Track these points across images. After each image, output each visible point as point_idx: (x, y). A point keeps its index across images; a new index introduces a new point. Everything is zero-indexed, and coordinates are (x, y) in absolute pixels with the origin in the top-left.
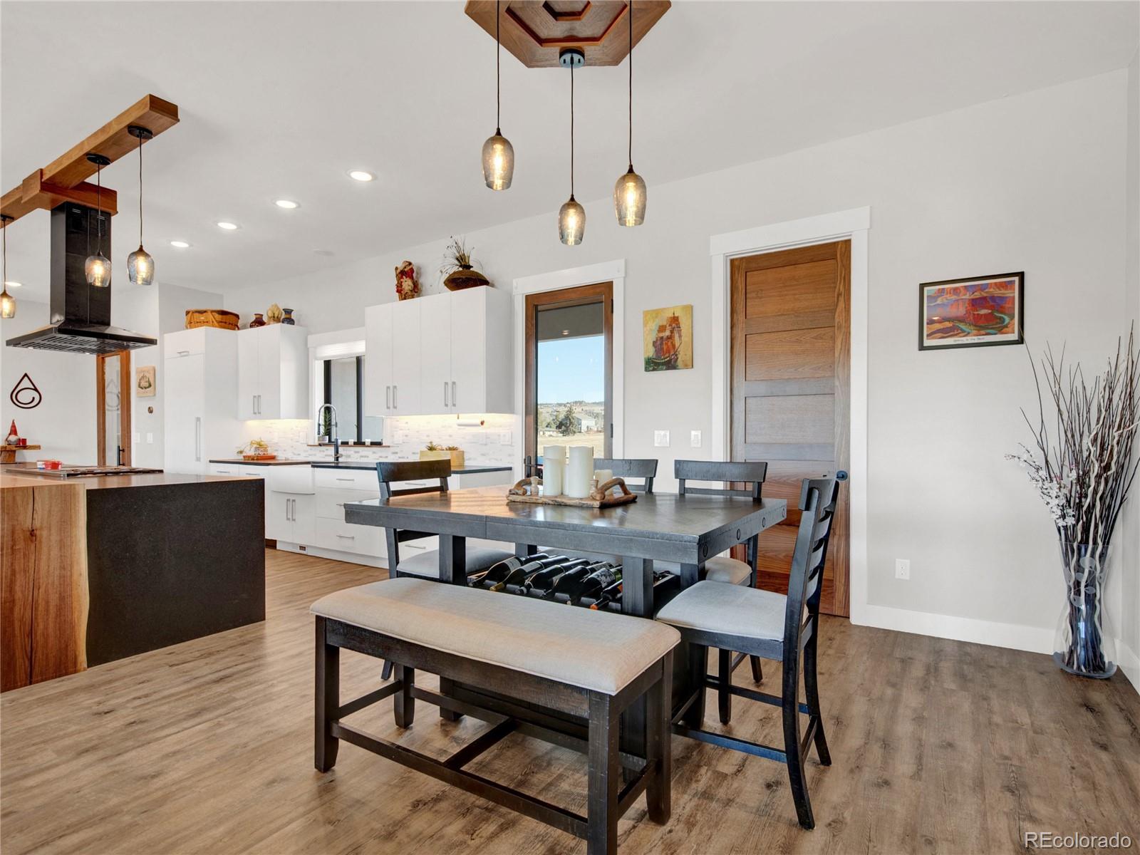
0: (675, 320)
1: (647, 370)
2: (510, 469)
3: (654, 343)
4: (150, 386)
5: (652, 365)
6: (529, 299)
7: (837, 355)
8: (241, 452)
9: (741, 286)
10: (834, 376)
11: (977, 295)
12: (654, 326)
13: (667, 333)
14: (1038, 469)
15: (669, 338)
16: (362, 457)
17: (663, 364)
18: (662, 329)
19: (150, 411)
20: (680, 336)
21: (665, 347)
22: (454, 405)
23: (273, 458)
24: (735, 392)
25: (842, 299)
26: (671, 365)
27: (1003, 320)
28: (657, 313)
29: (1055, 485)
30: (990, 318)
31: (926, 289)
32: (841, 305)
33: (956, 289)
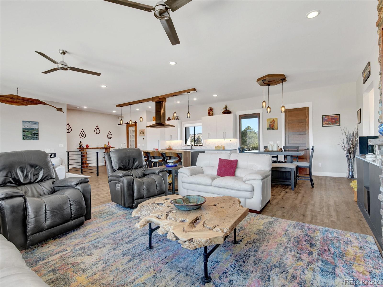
0: (274, 121)
1: (268, 130)
2: (236, 150)
3: (269, 125)
4: (144, 133)
5: (269, 129)
6: (240, 115)
7: (306, 127)
8: (166, 148)
9: (287, 114)
10: (306, 131)
11: (332, 118)
12: (269, 122)
13: (272, 123)
14: (343, 146)
15: (272, 124)
16: (197, 148)
17: (271, 129)
18: (271, 122)
19: (144, 139)
20: (275, 124)
21: (272, 126)
22: (225, 137)
23: (172, 149)
24: (286, 134)
25: (307, 117)
26: (273, 129)
27: (337, 122)
28: (270, 119)
29: (345, 149)
30: (334, 121)
31: (323, 116)
32: (307, 118)
33: (328, 117)
